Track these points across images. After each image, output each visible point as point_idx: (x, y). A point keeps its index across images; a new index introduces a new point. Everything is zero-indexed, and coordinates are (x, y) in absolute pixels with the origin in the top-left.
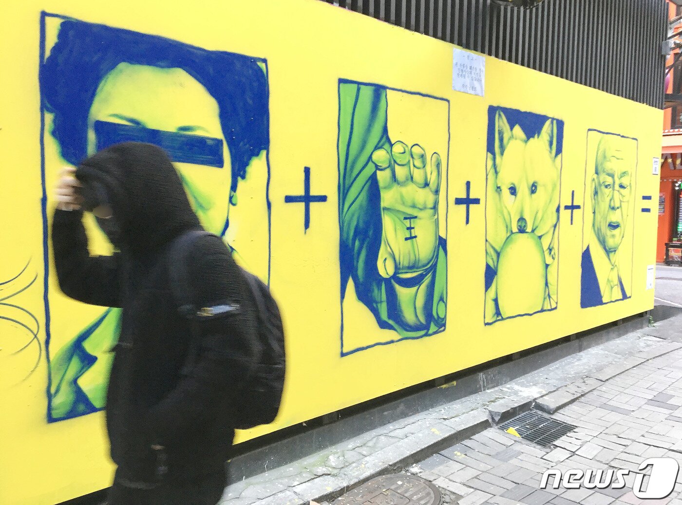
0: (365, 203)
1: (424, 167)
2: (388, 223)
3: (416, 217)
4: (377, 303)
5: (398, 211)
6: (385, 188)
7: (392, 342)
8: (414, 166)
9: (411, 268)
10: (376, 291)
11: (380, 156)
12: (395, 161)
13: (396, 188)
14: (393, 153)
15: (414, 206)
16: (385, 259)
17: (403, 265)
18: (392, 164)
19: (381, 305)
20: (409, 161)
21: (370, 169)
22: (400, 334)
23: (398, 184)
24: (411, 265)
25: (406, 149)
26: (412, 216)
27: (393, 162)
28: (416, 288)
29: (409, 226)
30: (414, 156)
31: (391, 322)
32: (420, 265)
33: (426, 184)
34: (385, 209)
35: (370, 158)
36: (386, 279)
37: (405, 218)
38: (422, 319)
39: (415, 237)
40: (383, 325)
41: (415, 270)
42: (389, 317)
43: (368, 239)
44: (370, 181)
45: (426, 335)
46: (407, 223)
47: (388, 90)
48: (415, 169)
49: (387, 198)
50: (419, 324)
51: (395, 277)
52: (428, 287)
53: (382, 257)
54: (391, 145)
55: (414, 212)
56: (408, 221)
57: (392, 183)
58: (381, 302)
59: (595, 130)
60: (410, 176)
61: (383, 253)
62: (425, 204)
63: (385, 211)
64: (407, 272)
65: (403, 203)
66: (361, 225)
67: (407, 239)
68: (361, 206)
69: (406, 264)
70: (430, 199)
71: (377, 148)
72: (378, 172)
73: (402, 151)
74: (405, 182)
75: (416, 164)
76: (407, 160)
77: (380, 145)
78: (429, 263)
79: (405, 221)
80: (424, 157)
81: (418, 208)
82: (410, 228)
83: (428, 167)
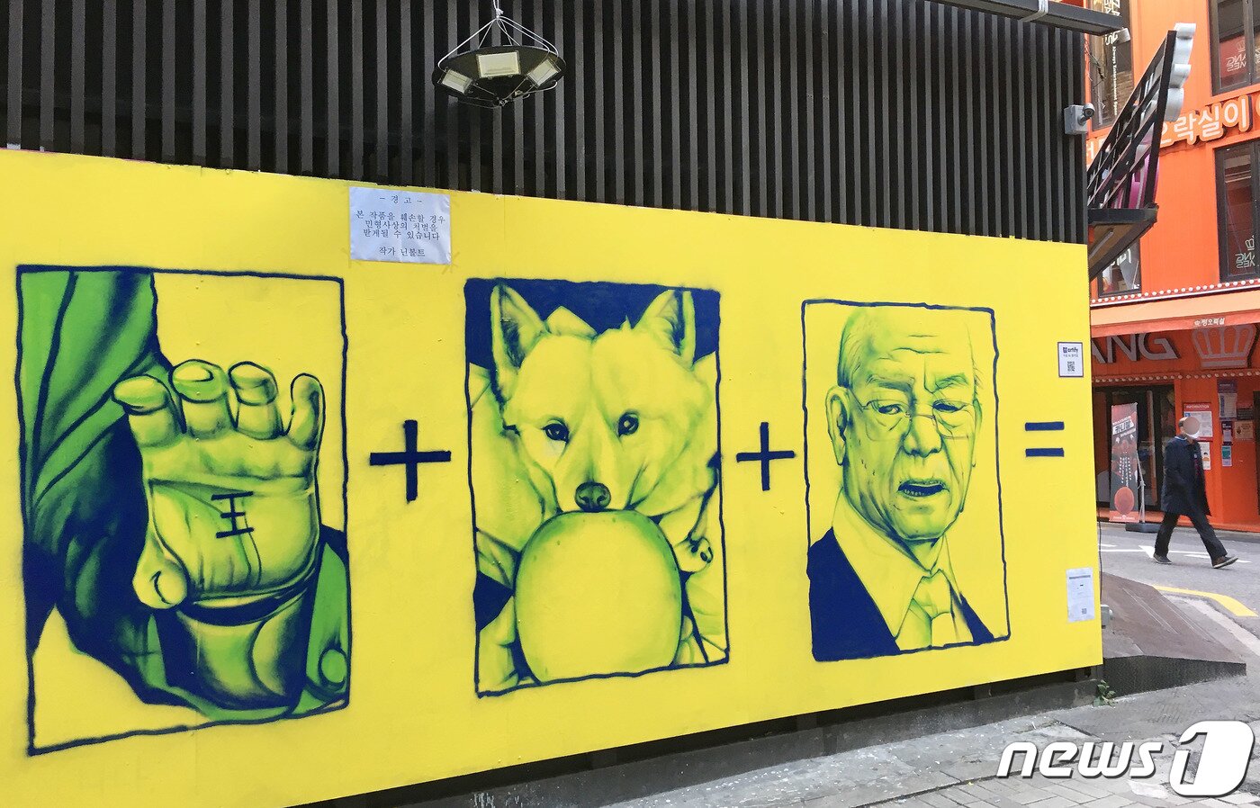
0: (94, 474)
1: (271, 400)
2: (163, 511)
3: (250, 494)
4: (133, 655)
5: (196, 485)
6: (154, 445)
7: (182, 729)
8: (240, 400)
9: (232, 589)
10: (129, 634)
11: (139, 390)
12: (181, 396)
13: (184, 446)
14: (175, 382)
15: (243, 473)
16: (158, 574)
17: (212, 582)
18: (174, 404)
19: (145, 662)
20: (225, 394)
21: (110, 414)
22: (204, 714)
24: (235, 581)
25: (216, 372)
26: (236, 493)
28: (252, 627)
29: (228, 510)
30: (239, 383)
31: (177, 691)
32: (264, 581)
33: (278, 432)
34: (152, 483)
35: (109, 394)
36: (158, 613)
37: (214, 498)
38: (273, 685)
39: (250, 530)
40: (149, 695)
41: (248, 592)
42: (171, 683)
43: (104, 541)
44: (109, 436)
45: (286, 716)
46: (225, 506)
48: (244, 408)
49: (156, 464)
50: (259, 691)
51: (191, 605)
52: (288, 622)
53: (146, 570)
54: (170, 369)
55: (245, 485)
56: (227, 502)
57: (176, 434)
58: (146, 653)
60: (228, 420)
61: (148, 562)
62: (276, 467)
63: (155, 488)
64: (226, 597)
65: (211, 470)
66: (86, 512)
67: (221, 535)
68: (84, 482)
69: (221, 579)
70: (292, 458)
71: (127, 375)
72: (134, 421)
73: (205, 375)
74: (214, 432)
75: (245, 396)
76: (220, 392)
77: (138, 369)
78: (291, 578)
79: (215, 503)
80: (269, 385)
81: (257, 477)
82: (232, 516)
83: (283, 404)
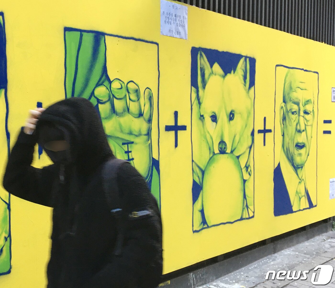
1: (138, 100)
3: (132, 143)
5: (118, 138)
6: (106, 118)
8: (130, 99)
11: (101, 92)
12: (114, 96)
13: (115, 118)
14: (112, 89)
15: (130, 133)
18: (111, 98)
20: (126, 96)
23: (117, 114)
25: (123, 85)
26: (129, 142)
27: (112, 97)
29: (126, 150)
30: (130, 91)
33: (141, 115)
35: (93, 93)
37: (123, 144)
39: (133, 159)
46: (125, 148)
47: (106, 36)
48: (131, 102)
49: (108, 127)
54: (110, 82)
55: (131, 138)
56: (126, 146)
57: (112, 114)
59: (282, 66)
60: (126, 108)
62: (140, 131)
65: (122, 131)
70: (144, 127)
71: (98, 85)
72: (100, 106)
73: (120, 87)
74: (122, 113)
75: (131, 98)
76: (124, 95)
77: (101, 82)
79: (123, 146)
80: (138, 92)
81: (134, 135)
82: (128, 152)
83: (142, 101)
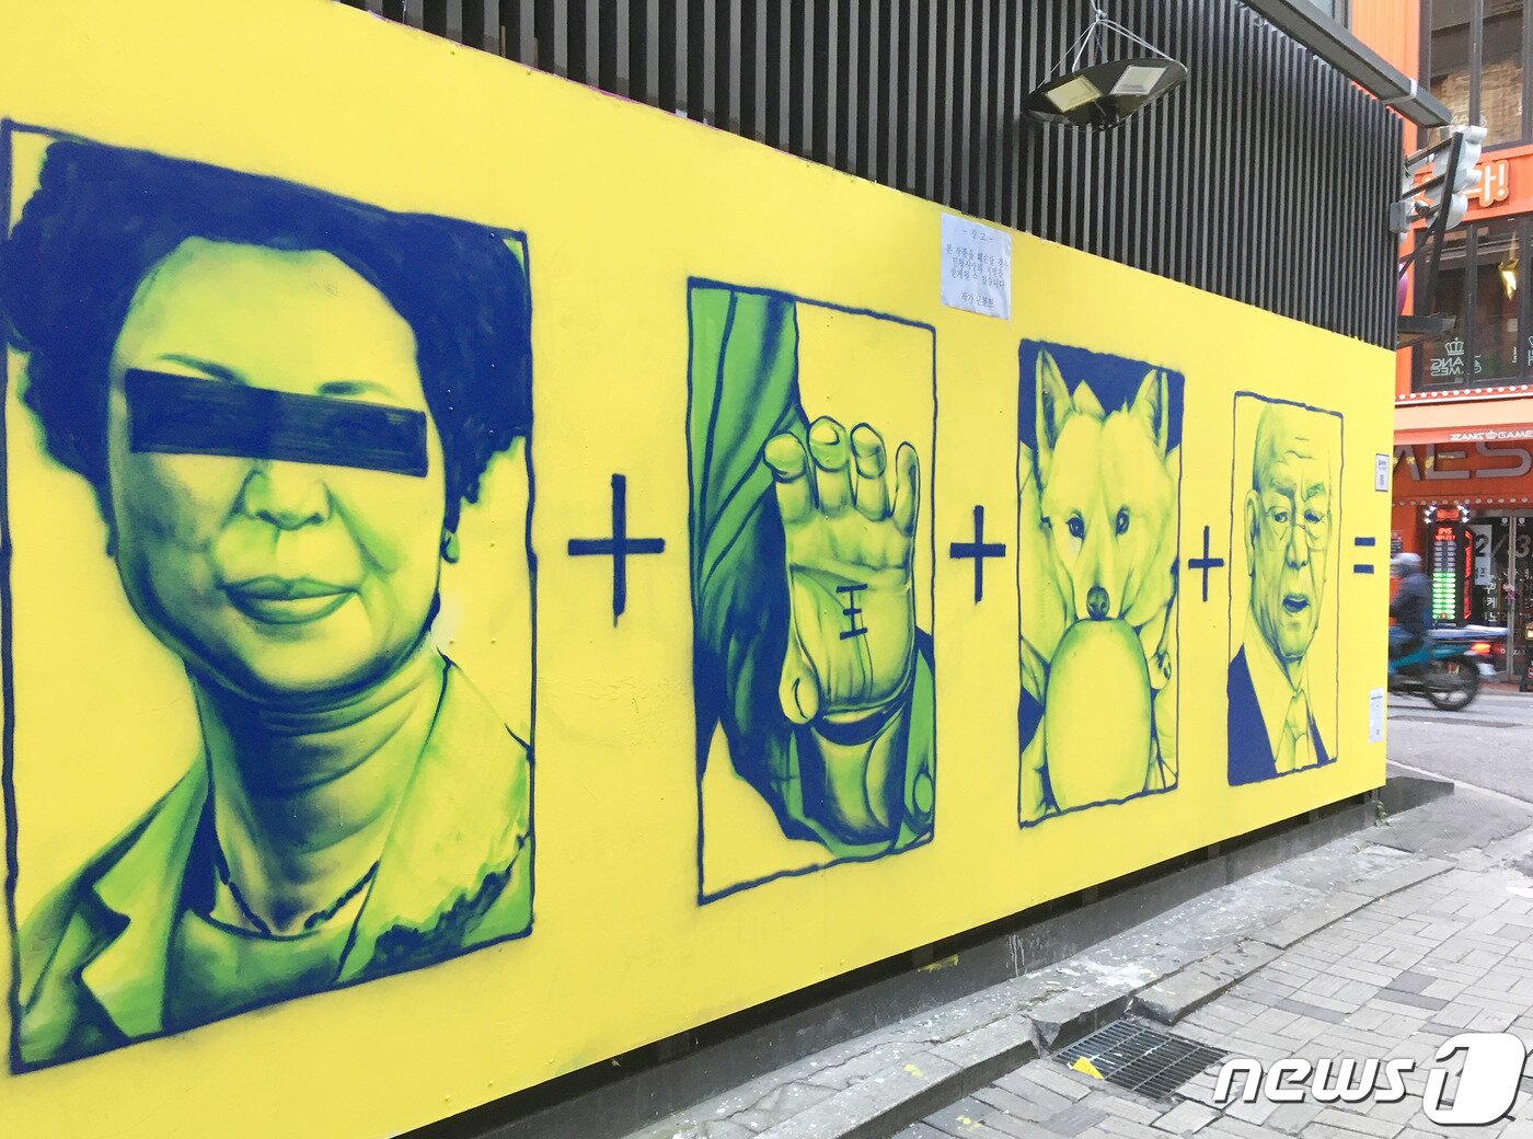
0: (749, 557)
1: (881, 474)
2: (803, 600)
3: (864, 587)
4: (779, 780)
5: (825, 573)
6: (794, 521)
7: (814, 868)
8: (859, 472)
9: (856, 700)
10: (776, 752)
11: (783, 450)
12: (816, 462)
13: (818, 522)
14: (811, 444)
15: (859, 562)
16: (797, 682)
17: (836, 695)
18: (810, 468)
19: (788, 787)
20: (848, 462)
21: (760, 480)
22: (831, 851)
23: (824, 511)
24: (855, 693)
25: (841, 434)
26: (855, 585)
27: (811, 464)
28: (865, 747)
29: (848, 606)
30: (859, 450)
31: (811, 824)
32: (875, 692)
33: (887, 513)
34: (796, 568)
35: (761, 454)
36: (796, 727)
37: (841, 590)
38: (881, 816)
39: (864, 631)
40: (792, 830)
41: (863, 705)
42: (807, 814)
43: (758, 638)
44: (760, 507)
45: (891, 851)
46: (845, 600)
47: (798, 304)
48: (862, 479)
49: (800, 544)
50: (874, 826)
51: (819, 721)
52: (892, 742)
53: (789, 677)
54: (808, 426)
55: (860, 576)
56: (847, 594)
57: (811, 510)
58: (789, 778)
59: (1251, 394)
60: (850, 495)
61: (791, 668)
62: (884, 556)
63: (795, 574)
64: (846, 711)
65: (836, 556)
66: (742, 604)
67: (844, 636)
68: (741, 565)
69: (843, 691)
70: (895, 546)
71: (776, 432)
72: (778, 485)
73: (832, 439)
74: (839, 508)
75: (863, 468)
76: (844, 460)
77: (783, 424)
78: (894, 689)
79: (840, 596)
80: (880, 453)
81: (869, 566)
82: (851, 612)
83: (890, 476)
